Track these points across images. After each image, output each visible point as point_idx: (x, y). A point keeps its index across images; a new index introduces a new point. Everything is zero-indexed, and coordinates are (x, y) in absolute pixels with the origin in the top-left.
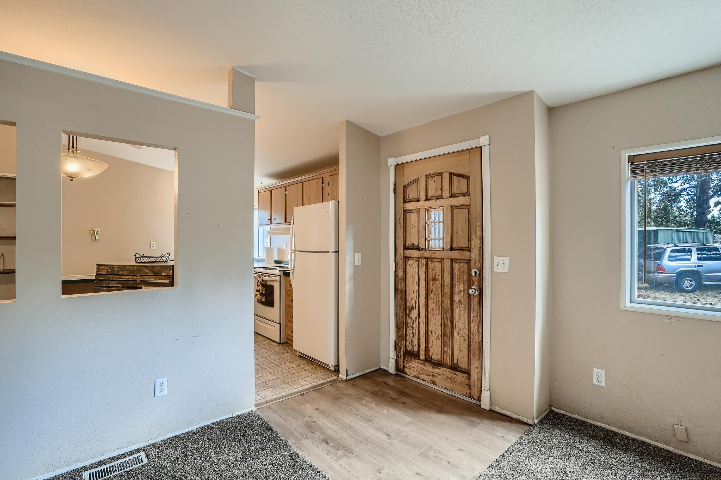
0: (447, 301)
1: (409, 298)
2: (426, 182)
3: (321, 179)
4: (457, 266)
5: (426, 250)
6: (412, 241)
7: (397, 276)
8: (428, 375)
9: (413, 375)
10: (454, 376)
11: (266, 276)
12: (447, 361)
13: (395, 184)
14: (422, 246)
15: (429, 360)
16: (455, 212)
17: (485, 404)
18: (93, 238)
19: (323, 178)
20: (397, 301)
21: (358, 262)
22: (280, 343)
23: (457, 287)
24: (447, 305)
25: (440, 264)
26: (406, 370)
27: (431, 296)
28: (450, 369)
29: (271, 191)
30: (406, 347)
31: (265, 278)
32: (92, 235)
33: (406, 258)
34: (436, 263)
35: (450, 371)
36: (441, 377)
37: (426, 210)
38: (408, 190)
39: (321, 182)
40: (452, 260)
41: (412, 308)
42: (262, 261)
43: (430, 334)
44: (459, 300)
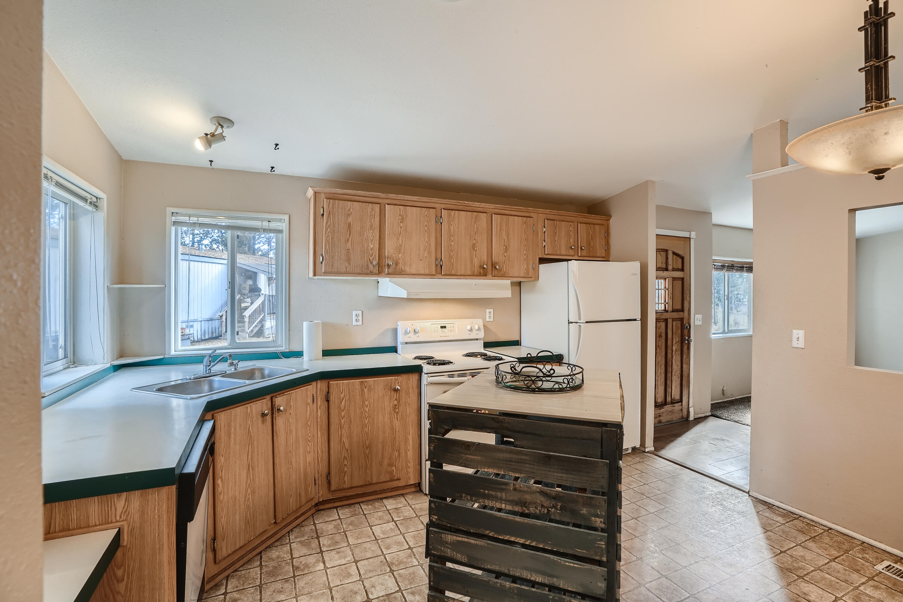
0: (671, 352)
4: (674, 323)
16: (675, 282)
17: (693, 418)
23: (674, 339)
24: (670, 355)
27: (658, 350)
28: (670, 404)
40: (672, 319)
44: (676, 349)
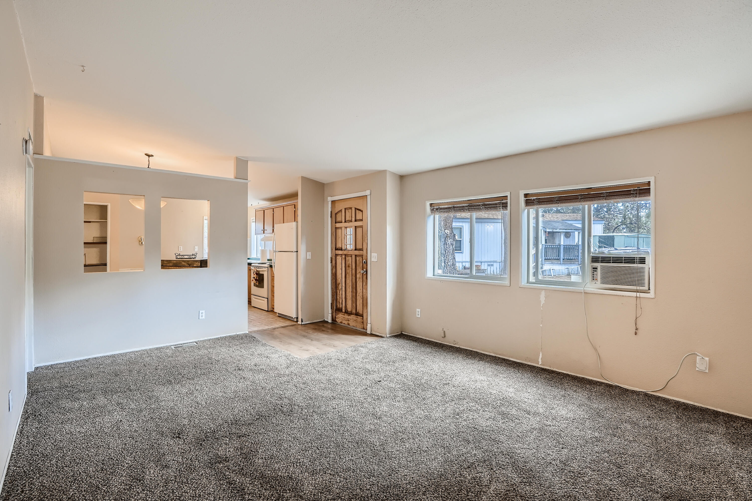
0: (354, 278)
1: (338, 278)
2: (345, 212)
3: (294, 205)
4: (358, 258)
5: (345, 250)
6: (339, 245)
7: (332, 265)
8: (346, 321)
9: (339, 322)
10: (357, 318)
11: (259, 268)
12: (354, 311)
13: (331, 212)
14: (343, 248)
15: (346, 312)
16: (357, 229)
17: (369, 332)
18: (140, 243)
19: (295, 205)
20: (332, 280)
21: (309, 257)
22: (268, 311)
23: (358, 270)
24: (354, 280)
25: (351, 258)
26: (337, 320)
27: (347, 276)
28: (355, 315)
29: (264, 211)
30: (336, 306)
31: (258, 270)
32: (140, 241)
33: (336, 255)
34: (349, 257)
35: (355, 316)
36: (351, 320)
37: (345, 228)
38: (337, 216)
39: (294, 207)
40: (356, 255)
41: (339, 284)
42: (259, 259)
43: (347, 297)
44: (359, 277)
